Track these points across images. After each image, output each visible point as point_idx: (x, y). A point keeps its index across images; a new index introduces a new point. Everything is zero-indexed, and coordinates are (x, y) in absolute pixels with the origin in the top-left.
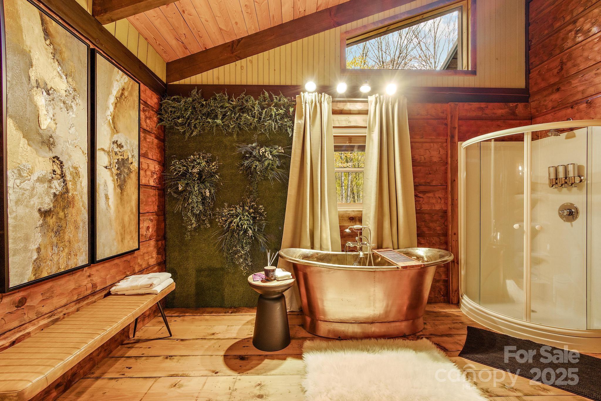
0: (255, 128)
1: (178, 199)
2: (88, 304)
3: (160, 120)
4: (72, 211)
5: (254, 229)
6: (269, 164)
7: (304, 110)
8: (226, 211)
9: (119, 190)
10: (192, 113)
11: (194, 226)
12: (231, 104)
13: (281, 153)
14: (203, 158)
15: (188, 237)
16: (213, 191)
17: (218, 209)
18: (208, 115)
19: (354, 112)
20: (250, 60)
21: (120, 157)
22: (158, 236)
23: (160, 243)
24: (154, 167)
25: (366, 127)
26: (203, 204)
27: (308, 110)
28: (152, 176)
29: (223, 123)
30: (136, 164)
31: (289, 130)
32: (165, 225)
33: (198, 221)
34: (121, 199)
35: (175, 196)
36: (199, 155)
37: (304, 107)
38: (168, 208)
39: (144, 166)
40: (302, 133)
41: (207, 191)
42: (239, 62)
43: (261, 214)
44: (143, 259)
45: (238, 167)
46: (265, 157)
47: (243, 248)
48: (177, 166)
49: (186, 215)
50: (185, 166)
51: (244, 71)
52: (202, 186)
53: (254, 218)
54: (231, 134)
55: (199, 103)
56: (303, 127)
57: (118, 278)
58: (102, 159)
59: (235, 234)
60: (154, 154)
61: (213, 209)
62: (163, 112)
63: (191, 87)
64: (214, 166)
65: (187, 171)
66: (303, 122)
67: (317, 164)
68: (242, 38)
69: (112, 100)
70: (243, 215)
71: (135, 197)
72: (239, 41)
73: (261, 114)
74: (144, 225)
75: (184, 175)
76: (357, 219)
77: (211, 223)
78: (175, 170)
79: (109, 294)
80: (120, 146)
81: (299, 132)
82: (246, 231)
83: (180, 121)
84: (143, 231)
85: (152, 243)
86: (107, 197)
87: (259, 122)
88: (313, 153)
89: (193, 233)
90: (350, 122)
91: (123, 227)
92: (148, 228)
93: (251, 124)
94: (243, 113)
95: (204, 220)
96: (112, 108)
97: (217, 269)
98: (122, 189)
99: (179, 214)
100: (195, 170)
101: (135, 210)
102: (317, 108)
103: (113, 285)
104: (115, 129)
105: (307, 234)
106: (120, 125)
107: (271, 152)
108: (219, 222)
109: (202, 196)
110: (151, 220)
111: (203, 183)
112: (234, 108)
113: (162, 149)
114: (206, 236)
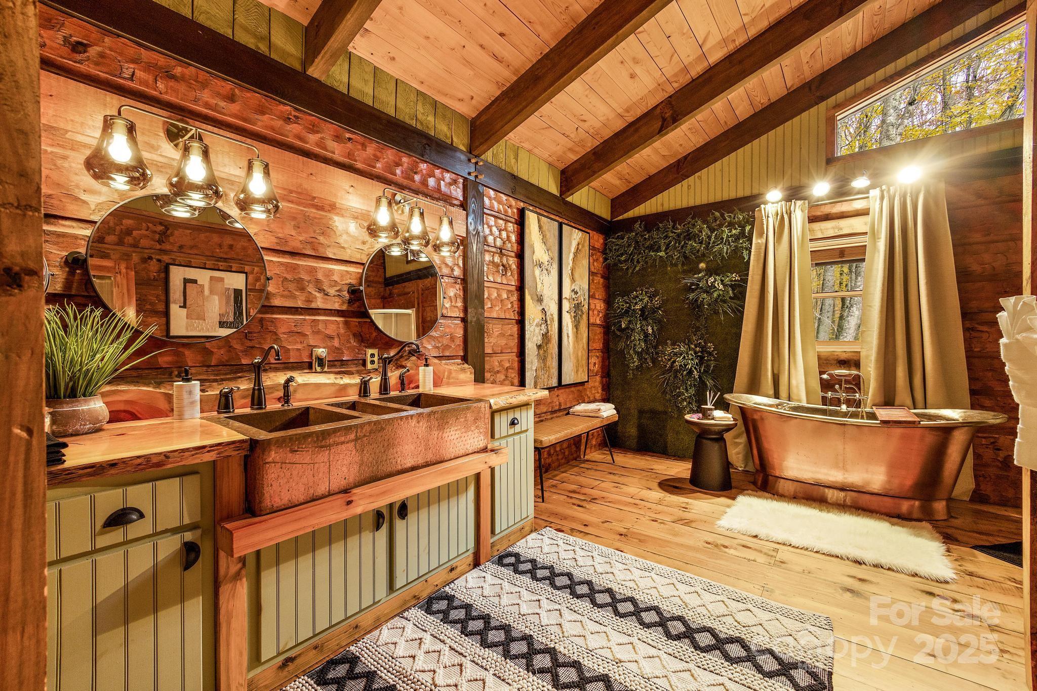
0: (704, 255)
1: (621, 337)
2: (557, 417)
3: (605, 259)
4: (550, 345)
5: (700, 370)
6: (719, 296)
7: (765, 226)
8: (669, 350)
9: (575, 330)
10: (635, 248)
11: (636, 364)
12: (675, 233)
13: (735, 281)
14: (646, 292)
15: (630, 375)
16: (655, 328)
17: (660, 347)
18: (651, 248)
19: (848, 214)
20: (698, 177)
21: (576, 302)
22: (603, 372)
23: (604, 379)
24: (600, 305)
25: (866, 233)
26: (645, 341)
27: (771, 225)
28: (598, 315)
29: (666, 254)
30: (586, 306)
31: (745, 253)
32: (609, 362)
33: (640, 360)
34: (577, 337)
35: (619, 333)
36: (642, 290)
37: (765, 223)
38: (611, 345)
39: (592, 306)
40: (763, 255)
41: (650, 328)
42: (685, 182)
43: (710, 354)
44: (591, 392)
45: (684, 301)
46: (715, 287)
47: (687, 390)
48: (620, 303)
49: (629, 352)
50: (627, 303)
51: (692, 190)
52: (644, 323)
53: (702, 358)
54: (676, 265)
55: (642, 236)
56: (763, 248)
57: (574, 403)
58: (566, 306)
59: (679, 375)
60: (600, 294)
61: (656, 347)
62: (608, 251)
63: (634, 220)
64: (657, 301)
65: (629, 308)
66: (764, 241)
67: (783, 291)
68: (689, 154)
69: (571, 256)
70: (687, 353)
71: (585, 335)
72: (685, 157)
73: (709, 237)
74: (592, 360)
75: (627, 312)
76: (853, 362)
77: (653, 362)
78: (619, 308)
79: (568, 414)
80: (576, 293)
81: (758, 254)
82: (690, 372)
83: (623, 258)
84: (591, 367)
85: (598, 378)
86: (568, 337)
87: (707, 248)
88: (778, 278)
89: (635, 372)
90: (841, 229)
91: (578, 360)
92: (595, 364)
93: (698, 251)
94: (689, 239)
95: (646, 359)
96: (571, 263)
97: (660, 413)
98: (577, 329)
99: (622, 351)
100: (638, 307)
101: (585, 347)
102: (784, 222)
103: (570, 408)
104: (573, 280)
105: (767, 378)
106: (576, 276)
107: (722, 281)
108: (662, 360)
109: (645, 333)
110: (598, 357)
111: (645, 319)
112: (679, 235)
113: (607, 287)
114: (648, 376)
